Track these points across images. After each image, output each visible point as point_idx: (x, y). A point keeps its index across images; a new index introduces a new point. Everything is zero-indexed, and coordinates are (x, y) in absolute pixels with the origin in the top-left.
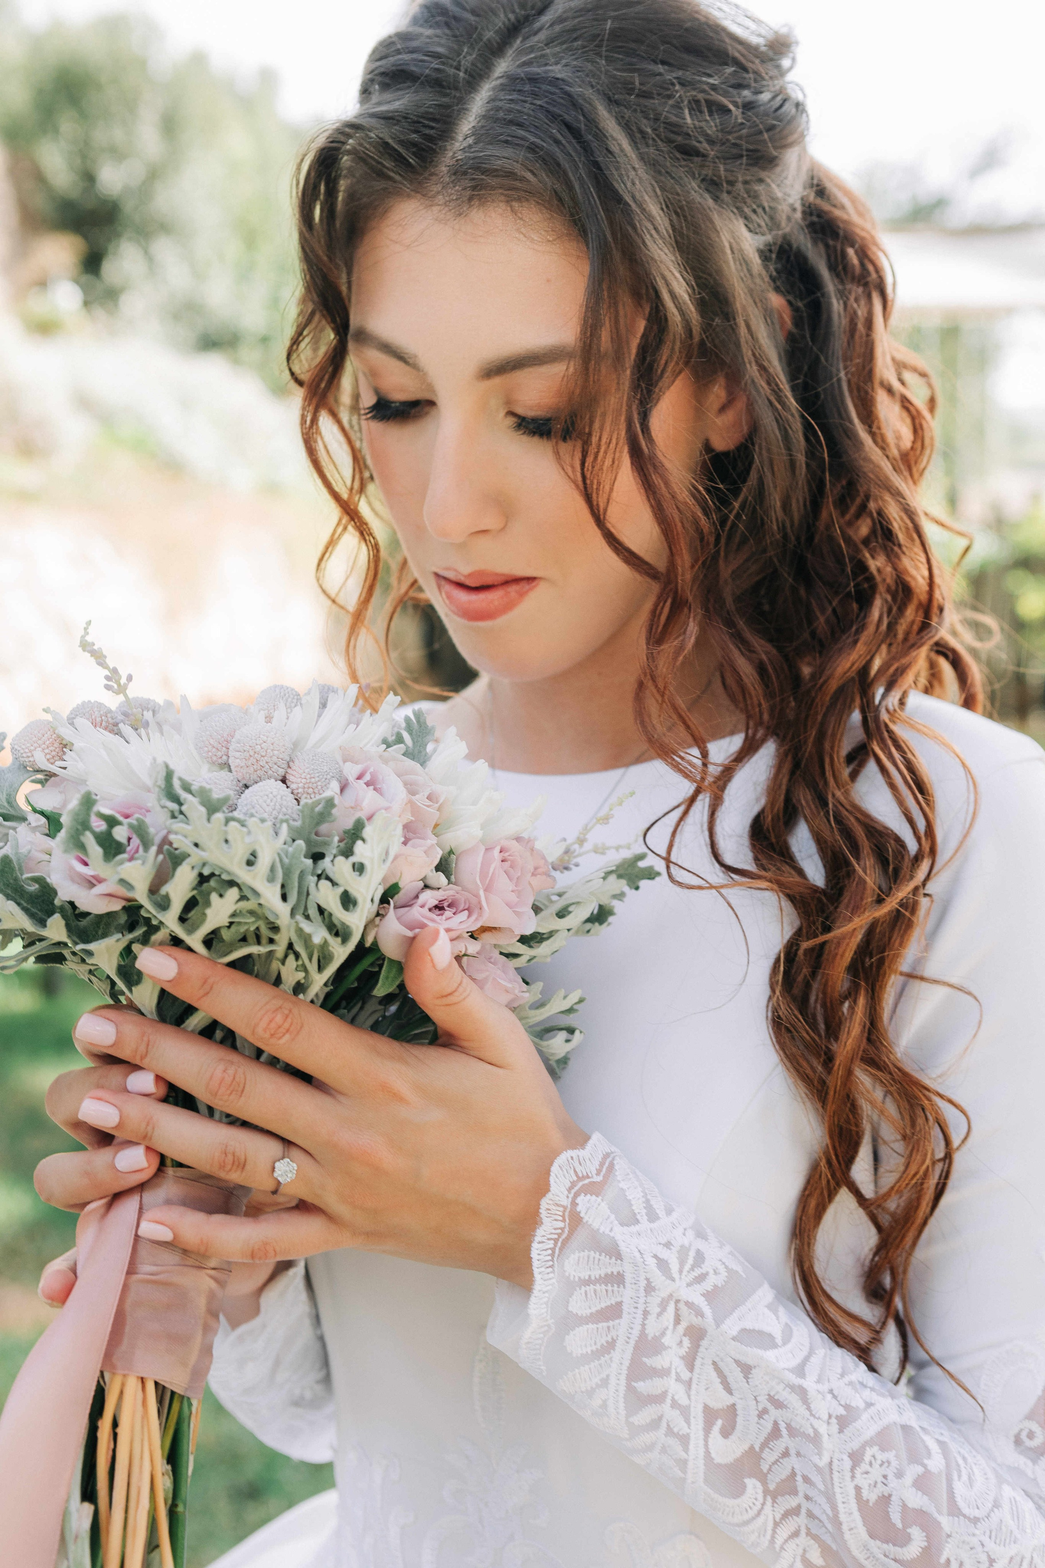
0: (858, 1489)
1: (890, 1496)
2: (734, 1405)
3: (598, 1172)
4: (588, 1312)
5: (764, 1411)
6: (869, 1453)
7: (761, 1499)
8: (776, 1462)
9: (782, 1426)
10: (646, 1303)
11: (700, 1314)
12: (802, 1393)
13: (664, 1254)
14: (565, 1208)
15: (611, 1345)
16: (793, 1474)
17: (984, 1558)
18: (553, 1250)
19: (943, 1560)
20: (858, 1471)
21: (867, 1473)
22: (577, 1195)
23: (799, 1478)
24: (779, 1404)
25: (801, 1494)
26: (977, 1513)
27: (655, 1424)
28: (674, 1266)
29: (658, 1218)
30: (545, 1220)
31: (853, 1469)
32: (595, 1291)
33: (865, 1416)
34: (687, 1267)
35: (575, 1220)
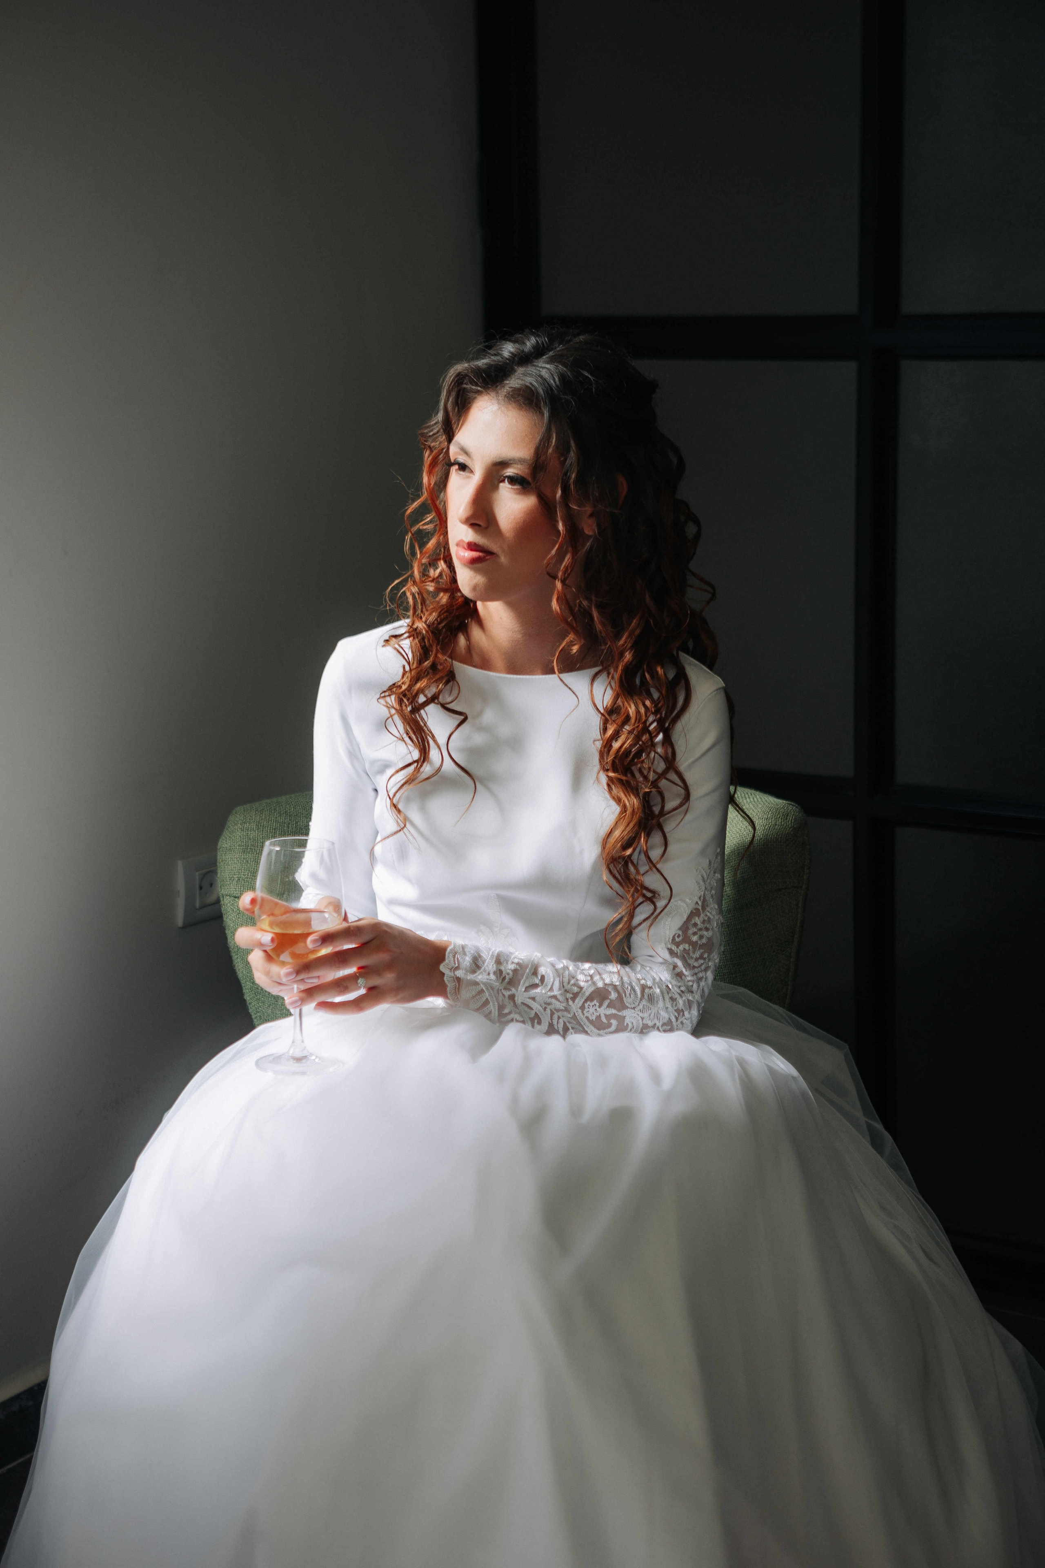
0: (587, 1018)
1: (600, 1015)
2: (536, 1012)
8: (558, 1022)
9: (553, 1010)
14: (453, 977)
15: (490, 1013)
16: (565, 1023)
17: (640, 1018)
19: (625, 1025)
20: (585, 1012)
21: (589, 1011)
23: (568, 1024)
24: (549, 1004)
25: (570, 1028)
30: (448, 984)
31: (582, 1012)
32: (477, 999)
35: (458, 980)
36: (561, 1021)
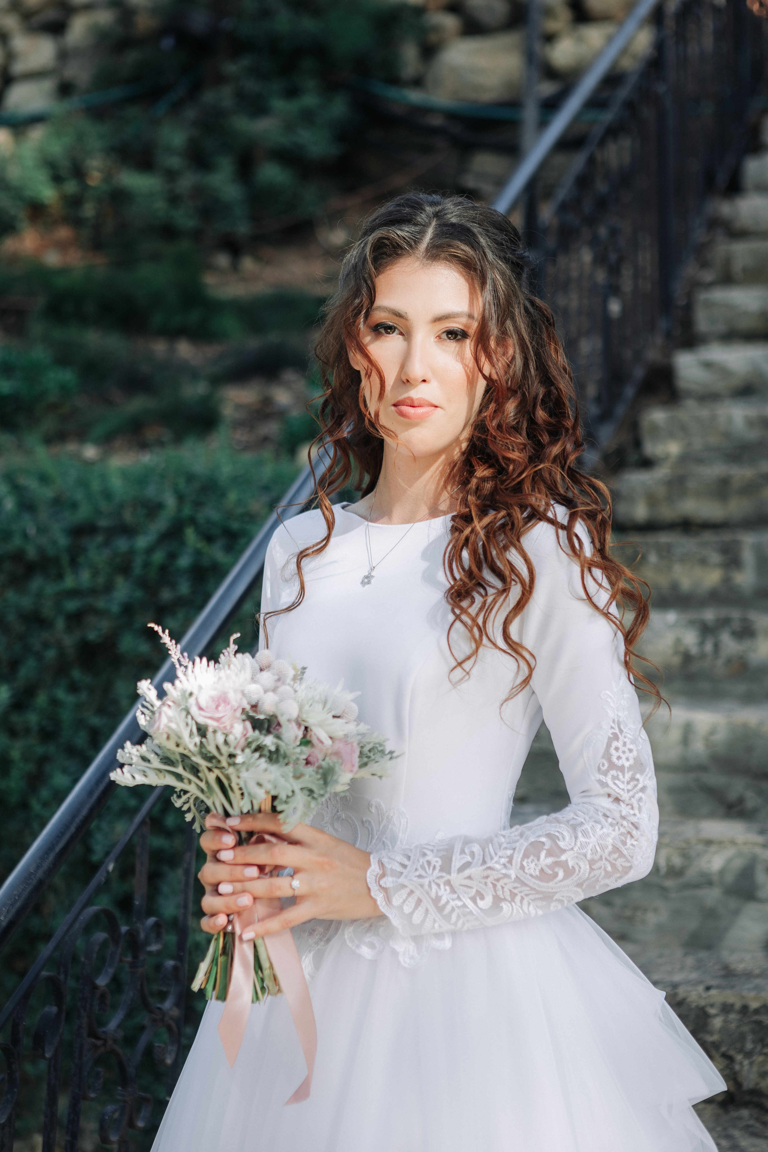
0: (531, 875)
1: (542, 868)
2: (477, 890)
4: (412, 909)
5: (486, 883)
6: (525, 863)
7: (509, 905)
8: (503, 892)
9: (494, 882)
10: (425, 890)
13: (417, 873)
14: (379, 889)
15: (427, 910)
16: (510, 891)
18: (386, 903)
19: (571, 868)
23: (513, 890)
24: (487, 877)
25: (518, 893)
26: (571, 847)
27: (458, 917)
28: (423, 873)
31: (524, 871)
32: (409, 902)
34: (427, 869)
35: (385, 890)
36: (506, 889)
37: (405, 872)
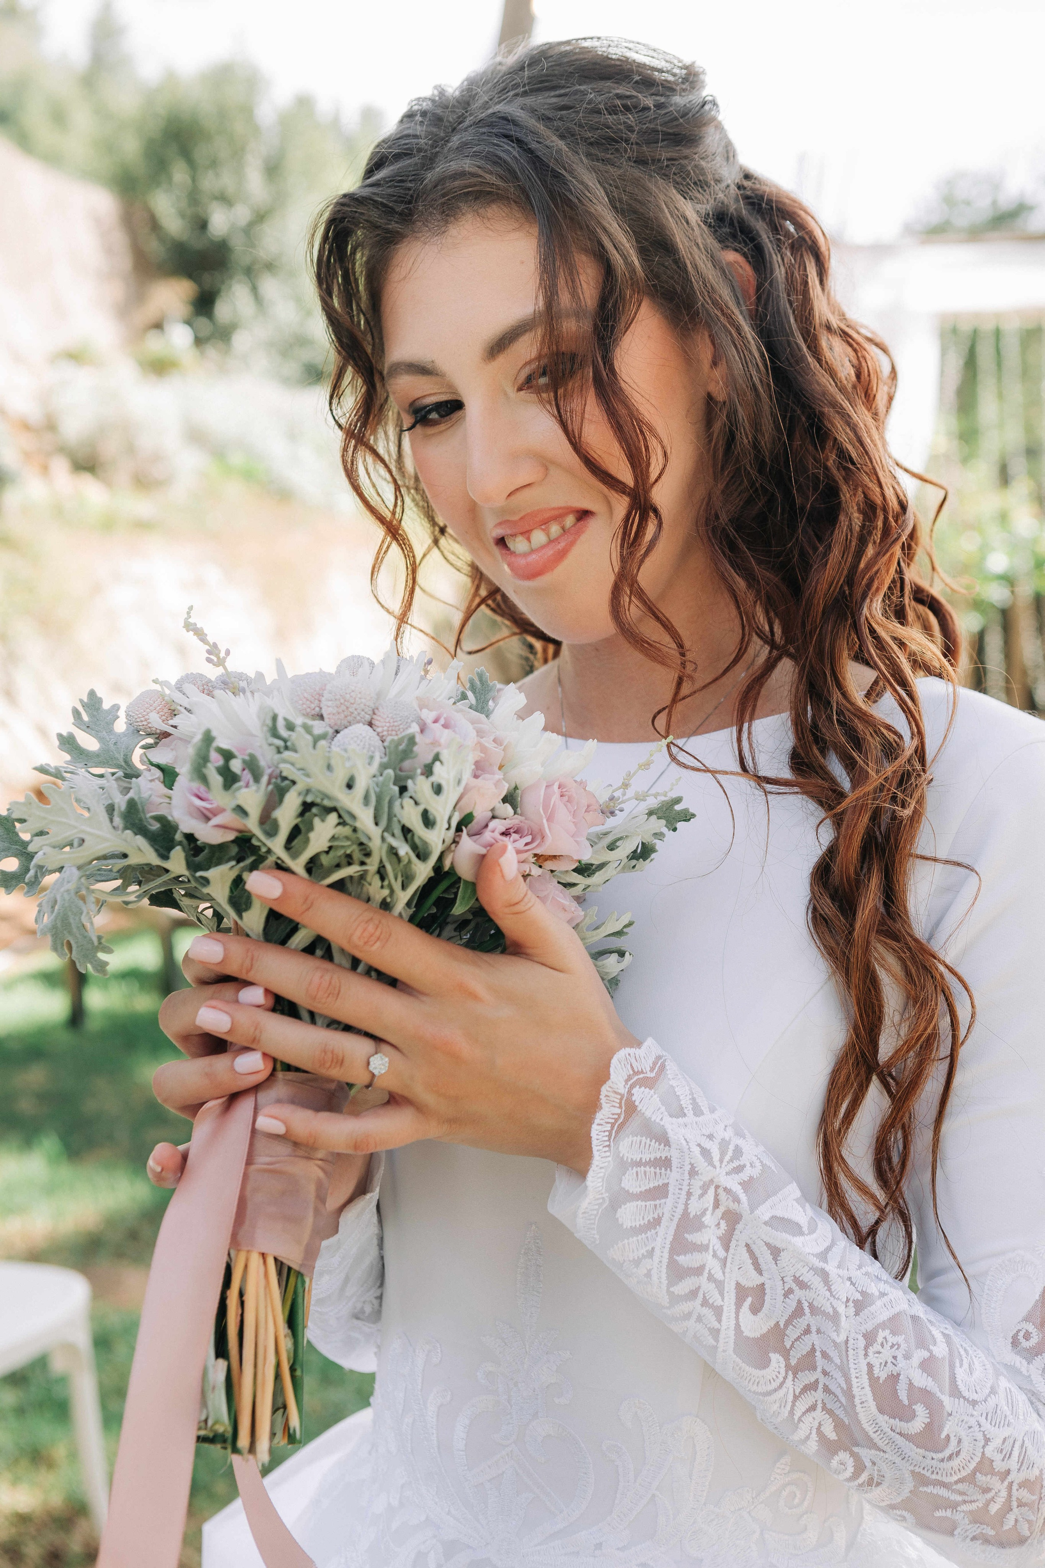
0: (870, 1366)
1: (899, 1375)
2: (763, 1284)
3: (652, 1070)
4: (638, 1190)
5: (790, 1291)
6: (881, 1335)
7: (783, 1371)
8: (799, 1337)
9: (806, 1305)
10: (689, 1185)
11: (737, 1200)
12: (825, 1276)
13: (707, 1144)
14: (622, 1096)
15: (657, 1222)
16: (813, 1350)
17: (980, 1437)
18: (610, 1132)
19: (943, 1436)
20: (871, 1351)
21: (879, 1353)
22: (632, 1087)
23: (818, 1354)
24: (803, 1285)
25: (819, 1369)
26: (975, 1397)
27: (693, 1295)
28: (716, 1156)
29: (703, 1114)
30: (604, 1105)
31: (866, 1348)
32: (645, 1172)
33: (879, 1303)
34: (727, 1158)
35: (630, 1108)
36: (808, 1340)
37: (690, 1117)
